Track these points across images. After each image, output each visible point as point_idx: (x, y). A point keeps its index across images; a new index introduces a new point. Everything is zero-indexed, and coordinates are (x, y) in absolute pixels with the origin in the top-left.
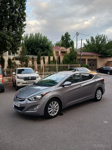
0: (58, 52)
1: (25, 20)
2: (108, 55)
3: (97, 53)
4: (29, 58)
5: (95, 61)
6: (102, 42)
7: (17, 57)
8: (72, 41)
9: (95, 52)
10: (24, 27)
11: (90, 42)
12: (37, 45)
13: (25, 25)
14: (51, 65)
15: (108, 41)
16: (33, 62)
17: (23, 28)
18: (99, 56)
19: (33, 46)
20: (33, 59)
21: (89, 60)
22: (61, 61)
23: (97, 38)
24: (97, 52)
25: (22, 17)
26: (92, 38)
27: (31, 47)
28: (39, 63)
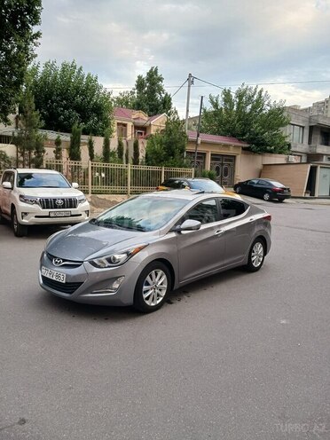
0: (125, 125)
1: (36, 20)
2: (268, 148)
3: (239, 140)
4: (46, 139)
5: (230, 161)
6: (254, 108)
7: (11, 134)
8: (167, 94)
9: (233, 136)
10: (35, 40)
11: (221, 104)
12: (67, 100)
13: (38, 35)
14: (111, 166)
15: (269, 108)
16: (58, 152)
17: (31, 46)
18: (244, 149)
19: (52, 102)
20: (58, 142)
21: (215, 157)
22: (141, 157)
23: (240, 96)
24: (239, 135)
25: (30, 11)
26: (227, 94)
27: (47, 104)
28: (75, 156)
